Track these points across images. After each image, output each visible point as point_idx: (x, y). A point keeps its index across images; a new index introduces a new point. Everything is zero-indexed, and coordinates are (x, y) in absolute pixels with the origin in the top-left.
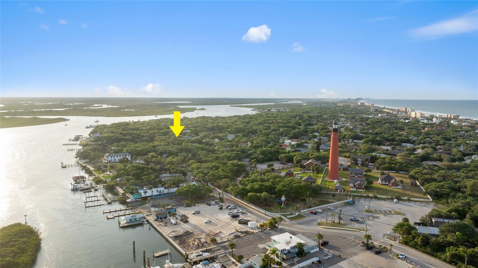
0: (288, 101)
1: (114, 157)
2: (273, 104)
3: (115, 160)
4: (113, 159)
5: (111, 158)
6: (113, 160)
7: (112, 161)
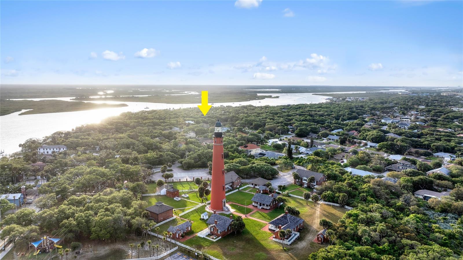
0: (389, 90)
1: (47, 150)
2: (365, 92)
3: (48, 152)
4: (46, 151)
5: (44, 150)
6: (46, 153)
7: (44, 153)
